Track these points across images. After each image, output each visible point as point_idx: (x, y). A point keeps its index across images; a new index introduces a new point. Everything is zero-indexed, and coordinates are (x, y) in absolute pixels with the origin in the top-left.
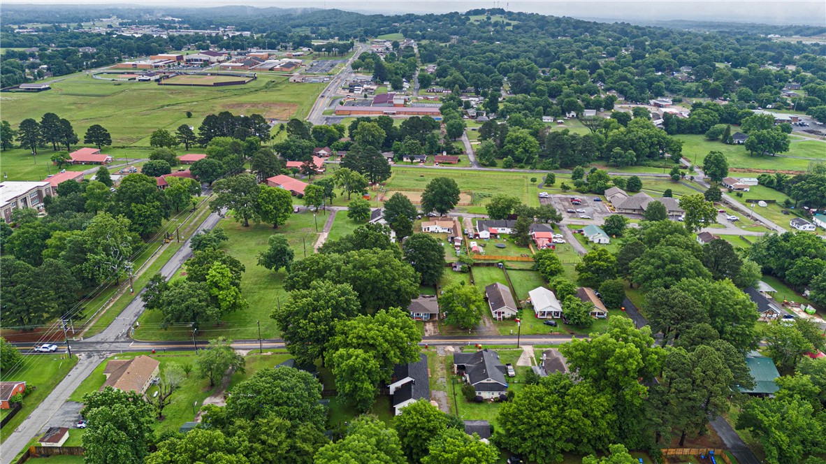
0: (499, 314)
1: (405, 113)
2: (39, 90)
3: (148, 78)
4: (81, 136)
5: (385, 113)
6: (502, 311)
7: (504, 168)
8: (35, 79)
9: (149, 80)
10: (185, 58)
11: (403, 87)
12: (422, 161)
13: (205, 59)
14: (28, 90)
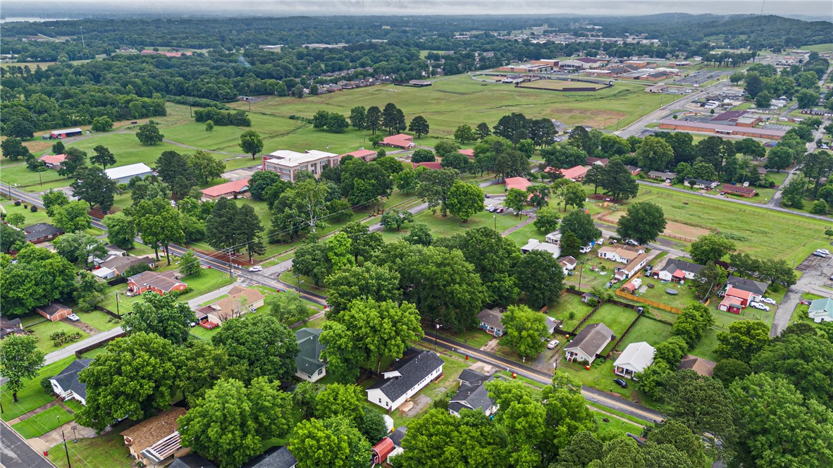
0: (572, 354)
1: (744, 134)
2: (422, 86)
3: (511, 80)
4: (408, 123)
5: (718, 132)
6: (575, 351)
7: (811, 213)
8: (429, 77)
9: (512, 82)
10: (560, 63)
11: (770, 105)
12: (708, 188)
13: (577, 65)
14: (415, 86)
